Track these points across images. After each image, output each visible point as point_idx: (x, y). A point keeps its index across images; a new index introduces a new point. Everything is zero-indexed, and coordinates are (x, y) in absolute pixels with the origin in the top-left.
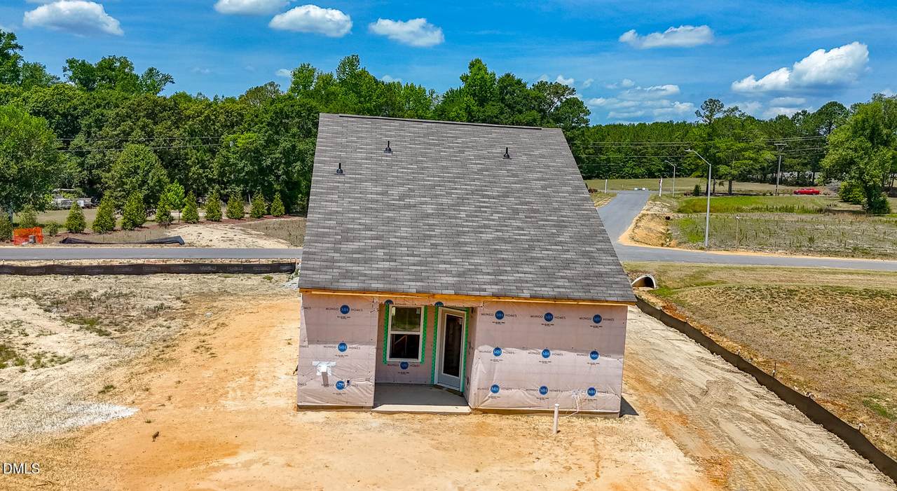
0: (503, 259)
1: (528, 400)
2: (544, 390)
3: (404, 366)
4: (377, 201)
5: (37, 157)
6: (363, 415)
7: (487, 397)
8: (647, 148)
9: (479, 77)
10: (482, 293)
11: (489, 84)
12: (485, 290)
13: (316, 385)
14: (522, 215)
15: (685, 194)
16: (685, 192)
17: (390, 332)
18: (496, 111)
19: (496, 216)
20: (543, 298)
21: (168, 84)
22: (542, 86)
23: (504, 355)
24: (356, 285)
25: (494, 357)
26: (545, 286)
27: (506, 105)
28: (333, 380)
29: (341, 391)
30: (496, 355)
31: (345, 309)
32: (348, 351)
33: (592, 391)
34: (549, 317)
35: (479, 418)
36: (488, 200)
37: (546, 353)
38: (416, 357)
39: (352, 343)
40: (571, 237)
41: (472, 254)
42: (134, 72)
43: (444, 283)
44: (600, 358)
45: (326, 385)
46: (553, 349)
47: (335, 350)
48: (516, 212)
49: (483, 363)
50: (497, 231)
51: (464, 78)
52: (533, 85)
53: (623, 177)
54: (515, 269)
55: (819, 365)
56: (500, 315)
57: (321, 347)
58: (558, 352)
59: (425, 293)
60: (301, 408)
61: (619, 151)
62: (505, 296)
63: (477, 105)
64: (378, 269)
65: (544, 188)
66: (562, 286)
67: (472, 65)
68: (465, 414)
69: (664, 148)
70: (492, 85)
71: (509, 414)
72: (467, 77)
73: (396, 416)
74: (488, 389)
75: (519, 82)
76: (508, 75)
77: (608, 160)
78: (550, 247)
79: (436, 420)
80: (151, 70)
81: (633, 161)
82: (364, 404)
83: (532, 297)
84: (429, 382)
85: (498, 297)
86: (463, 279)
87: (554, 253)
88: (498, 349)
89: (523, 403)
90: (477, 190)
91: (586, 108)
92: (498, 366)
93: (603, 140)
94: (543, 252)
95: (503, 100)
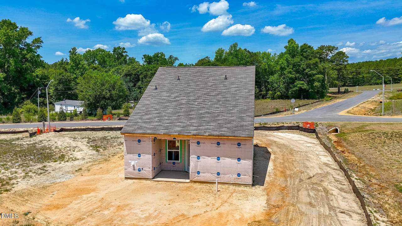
0: (204, 120)
1: (212, 178)
2: (218, 174)
3: (174, 163)
4: (165, 99)
5: (117, 90)
6: (148, 182)
7: (195, 176)
8: (382, 71)
9: (291, 46)
10: (189, 134)
11: (296, 49)
12: (190, 133)
13: (131, 169)
14: (221, 103)
15: (398, 91)
16: (398, 90)
17: (168, 150)
18: (299, 60)
19: (209, 103)
20: (213, 136)
21: (177, 61)
22: (322, 48)
23: (201, 159)
24: (141, 131)
25: (197, 160)
26: (216, 131)
27: (304, 57)
28: (137, 168)
29: (140, 172)
30: (198, 159)
31: (139, 141)
32: (141, 157)
33: (239, 175)
34: (218, 144)
35: (192, 184)
36: (209, 97)
37: (218, 159)
38: (178, 160)
39: (143, 154)
40: (237, 111)
41: (193, 118)
42: (165, 57)
43: (175, 131)
44: (242, 161)
45: (134, 170)
46: (221, 157)
47: (136, 156)
48: (219, 101)
49: (193, 162)
50: (207, 109)
51: (286, 47)
52: (318, 47)
53: (371, 85)
54: (207, 124)
55: (388, 167)
56: (198, 143)
57: (131, 155)
58: (223, 158)
59: (167, 134)
60: (126, 178)
61: (369, 73)
62: (198, 135)
63: (291, 58)
64: (153, 125)
65: (236, 91)
66: (224, 131)
67: (289, 42)
68: (187, 183)
69: (391, 70)
70: (297, 49)
71: (205, 183)
72: (287, 47)
73: (160, 182)
74: (195, 173)
75: (309, 47)
76: (305, 44)
77: (363, 77)
78: (226, 115)
79: (174, 184)
80: (171, 56)
81: (376, 77)
82: (149, 178)
83: (209, 135)
84: (184, 170)
85: (195, 135)
86: (184, 129)
87: (227, 117)
88: (198, 157)
89: (210, 179)
90: (207, 93)
91: (346, 55)
92: (199, 163)
93: (360, 68)
94: (222, 117)
95: (302, 55)
